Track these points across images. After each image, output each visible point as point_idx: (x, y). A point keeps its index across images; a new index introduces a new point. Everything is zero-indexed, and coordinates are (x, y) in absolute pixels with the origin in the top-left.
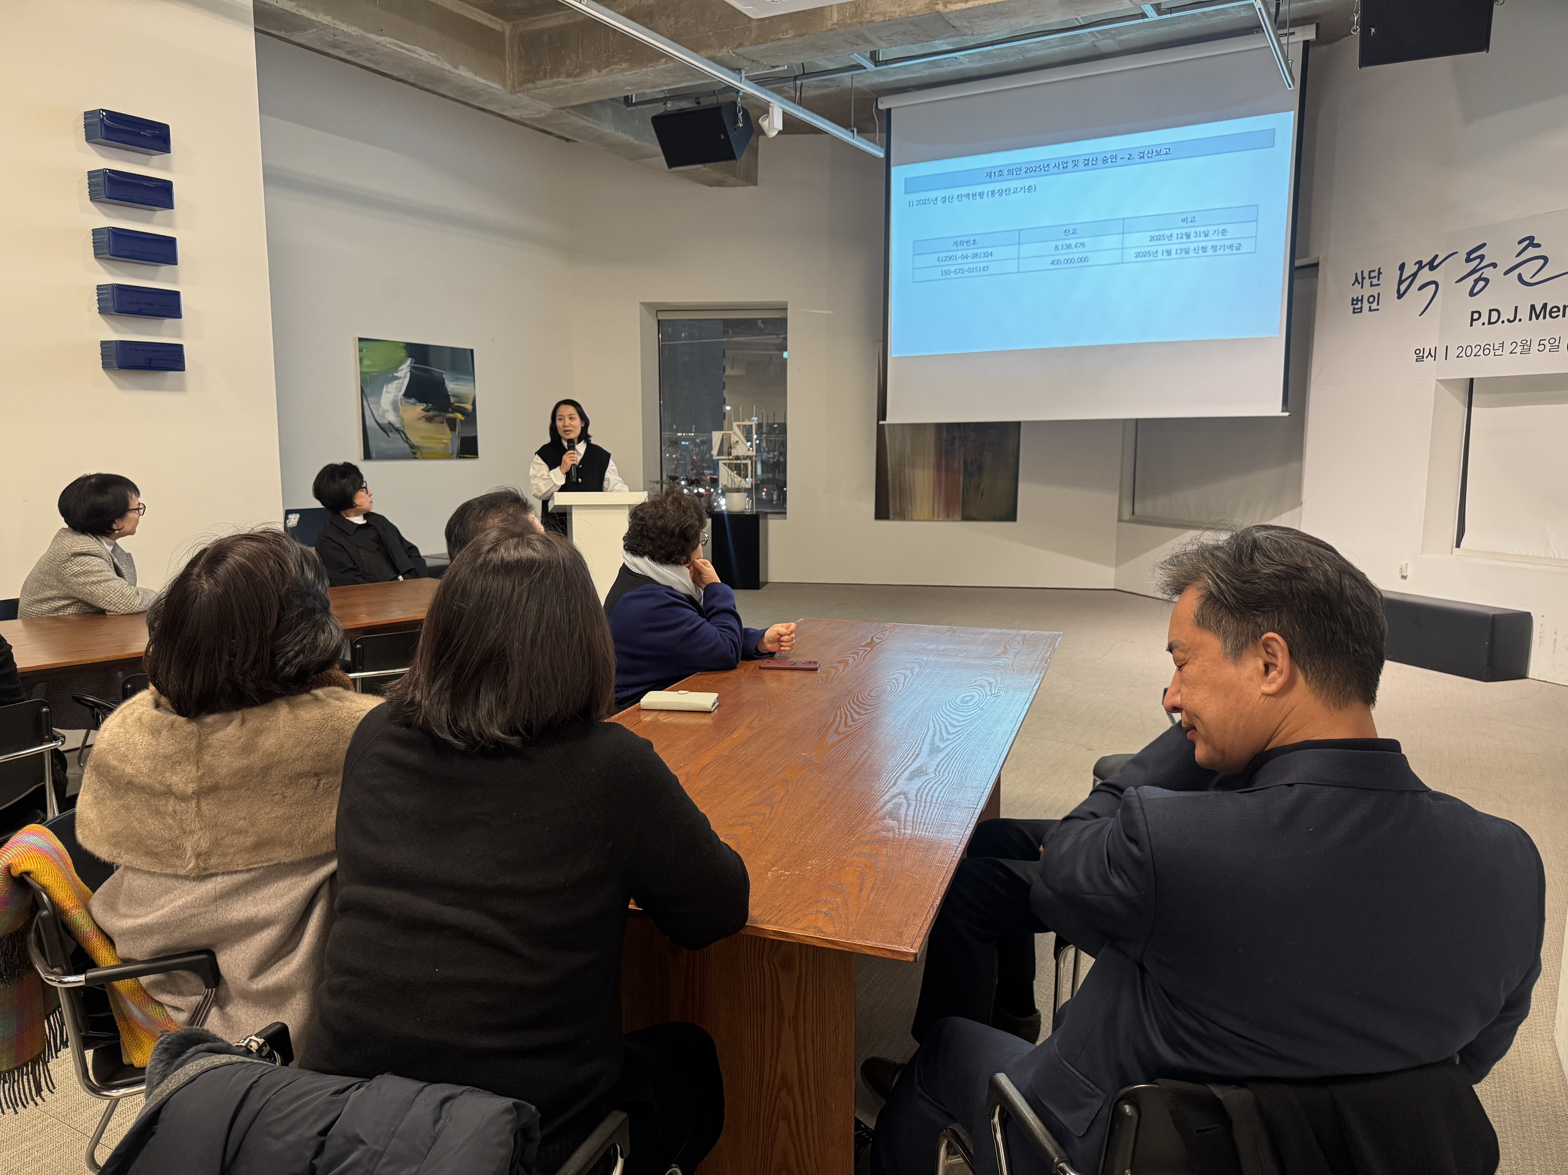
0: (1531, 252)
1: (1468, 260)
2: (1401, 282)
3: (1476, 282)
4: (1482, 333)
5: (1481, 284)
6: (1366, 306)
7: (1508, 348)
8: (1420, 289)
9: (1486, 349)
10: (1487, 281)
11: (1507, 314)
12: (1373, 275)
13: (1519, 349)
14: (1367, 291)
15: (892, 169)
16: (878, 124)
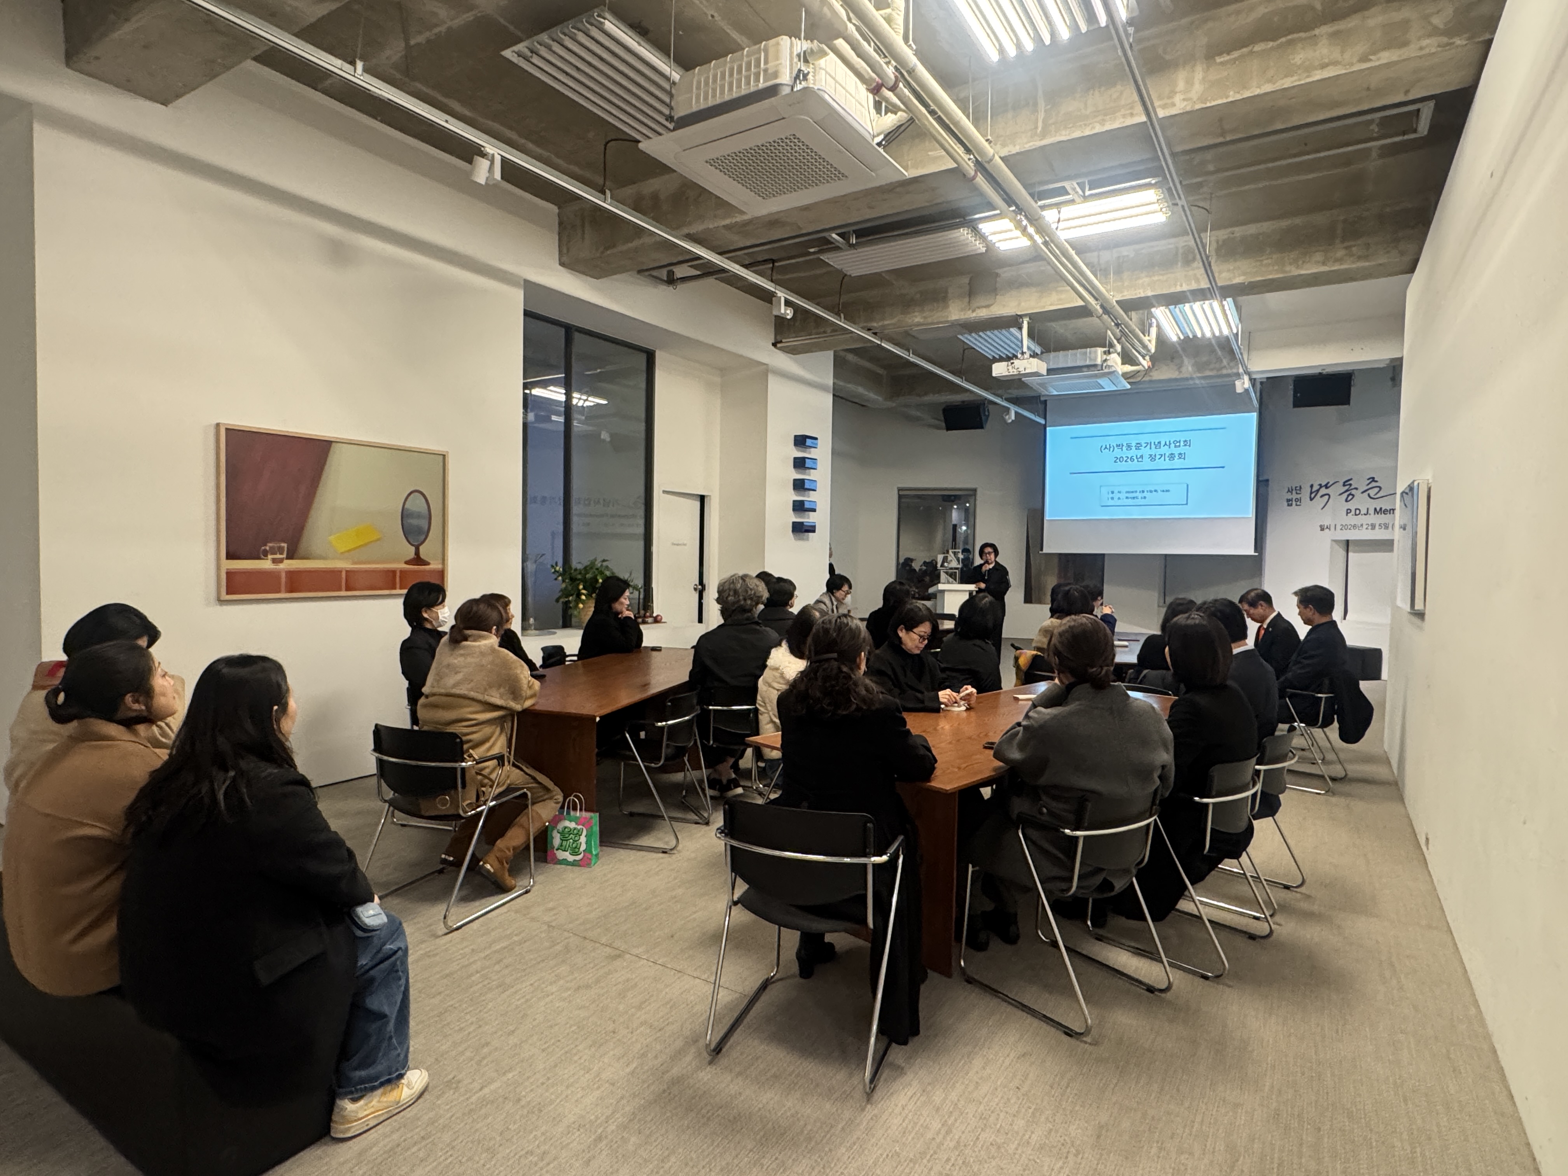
0: (1374, 484)
1: (1344, 485)
2: (1311, 493)
3: (1348, 496)
4: (1352, 520)
5: (1350, 497)
6: (1294, 503)
7: (1365, 527)
8: (1322, 496)
9: (1355, 526)
10: (1353, 496)
11: (1364, 511)
12: (1297, 489)
13: (1370, 528)
14: (1294, 496)
15: (1048, 429)
16: (1041, 407)
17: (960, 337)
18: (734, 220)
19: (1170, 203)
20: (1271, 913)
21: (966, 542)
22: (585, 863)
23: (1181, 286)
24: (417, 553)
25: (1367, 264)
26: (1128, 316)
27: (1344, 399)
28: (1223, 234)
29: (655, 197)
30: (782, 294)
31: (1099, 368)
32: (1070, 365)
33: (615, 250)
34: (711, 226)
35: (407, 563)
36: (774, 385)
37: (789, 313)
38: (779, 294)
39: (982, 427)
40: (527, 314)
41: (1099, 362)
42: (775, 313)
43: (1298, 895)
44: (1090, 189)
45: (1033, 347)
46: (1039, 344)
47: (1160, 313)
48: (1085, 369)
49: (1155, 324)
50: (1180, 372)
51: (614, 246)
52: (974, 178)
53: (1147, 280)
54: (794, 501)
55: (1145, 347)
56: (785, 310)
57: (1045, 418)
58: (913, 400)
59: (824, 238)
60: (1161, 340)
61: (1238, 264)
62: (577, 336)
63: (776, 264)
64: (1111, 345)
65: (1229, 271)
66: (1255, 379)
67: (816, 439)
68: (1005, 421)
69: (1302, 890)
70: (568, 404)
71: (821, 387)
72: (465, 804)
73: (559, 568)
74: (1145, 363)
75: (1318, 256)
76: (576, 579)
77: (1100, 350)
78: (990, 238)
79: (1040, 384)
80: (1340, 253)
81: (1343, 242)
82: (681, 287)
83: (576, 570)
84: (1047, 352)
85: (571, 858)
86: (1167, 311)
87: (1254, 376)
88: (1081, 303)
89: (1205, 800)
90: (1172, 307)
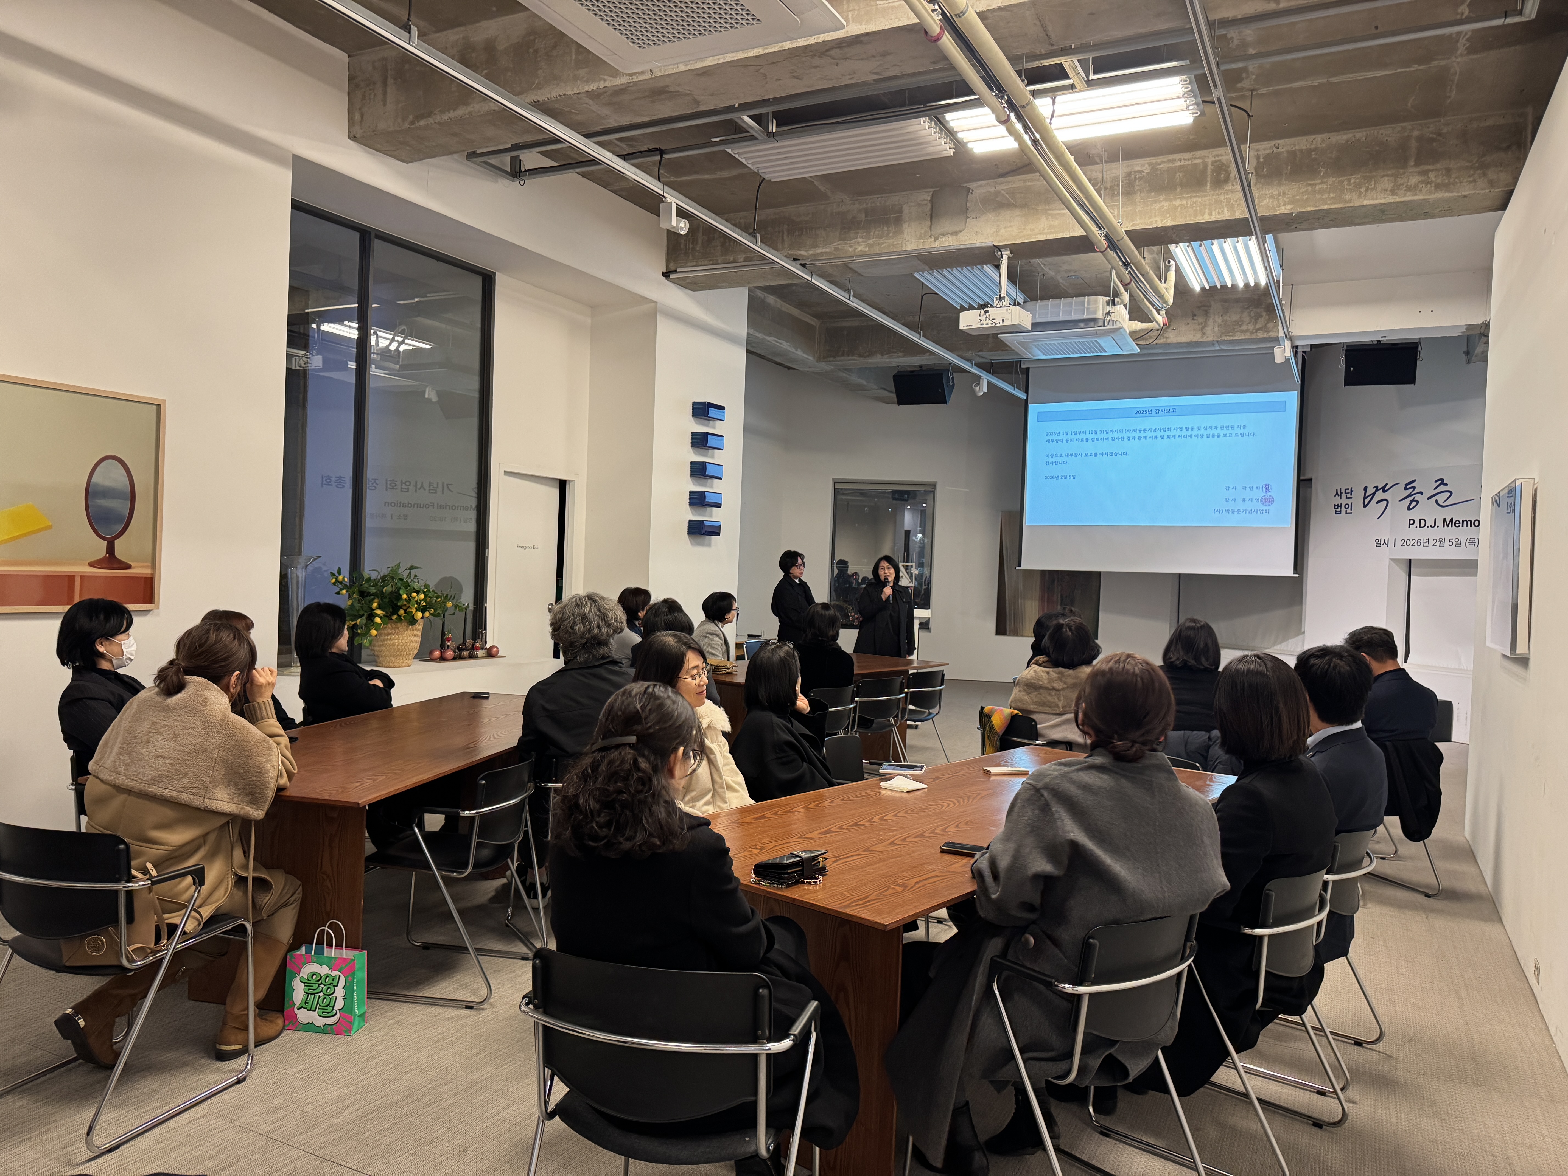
0: (1442, 488)
1: (1406, 489)
2: (1365, 498)
3: (1411, 502)
4: (1415, 533)
5: (1414, 504)
6: (1343, 510)
7: (1431, 542)
8: (1378, 502)
9: (1419, 542)
10: (1417, 502)
11: (1430, 522)
12: (1347, 491)
13: (1438, 544)
14: (1344, 501)
15: (1030, 405)
16: (1022, 377)
17: (916, 275)
18: (602, 85)
19: (1200, 99)
20: (1341, 1086)
21: (921, 554)
22: (342, 1028)
23: (1210, 214)
24: (111, 549)
25: (1447, 195)
26: (1140, 253)
27: (1409, 377)
28: (1265, 147)
29: (490, 47)
30: (673, 200)
31: (1101, 323)
32: (1062, 318)
33: (431, 120)
34: (569, 92)
35: (91, 565)
36: (665, 330)
37: (683, 227)
38: (670, 199)
39: (945, 402)
40: (296, 206)
41: (1100, 315)
42: (664, 225)
43: (1375, 1055)
44: (1095, 73)
45: (1014, 294)
46: (1023, 291)
47: (1181, 252)
48: (1082, 325)
49: (1173, 268)
50: (1204, 334)
51: (429, 115)
52: (938, 38)
53: (1166, 204)
54: (691, 492)
55: (1161, 297)
56: (678, 222)
57: (1027, 392)
58: (856, 361)
59: (730, 121)
60: (1182, 289)
61: (1282, 189)
62: (378, 246)
63: (665, 156)
64: (1116, 294)
65: (1272, 197)
66: (1297, 347)
67: (723, 408)
68: (973, 392)
69: (1380, 1046)
70: (363, 343)
71: (730, 338)
72: (130, 949)
73: (345, 577)
74: (1160, 319)
75: (1386, 183)
76: (369, 594)
77: (1102, 300)
78: (960, 135)
79: (1020, 343)
80: (1414, 180)
81: (1417, 164)
82: (532, 183)
83: (369, 580)
84: (1032, 300)
85: (320, 1022)
86: (1189, 250)
87: (1298, 343)
88: (1080, 232)
89: (1258, 932)
90: (1195, 244)
